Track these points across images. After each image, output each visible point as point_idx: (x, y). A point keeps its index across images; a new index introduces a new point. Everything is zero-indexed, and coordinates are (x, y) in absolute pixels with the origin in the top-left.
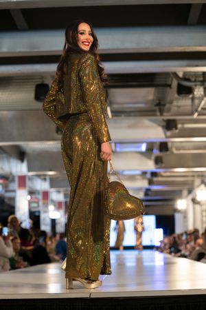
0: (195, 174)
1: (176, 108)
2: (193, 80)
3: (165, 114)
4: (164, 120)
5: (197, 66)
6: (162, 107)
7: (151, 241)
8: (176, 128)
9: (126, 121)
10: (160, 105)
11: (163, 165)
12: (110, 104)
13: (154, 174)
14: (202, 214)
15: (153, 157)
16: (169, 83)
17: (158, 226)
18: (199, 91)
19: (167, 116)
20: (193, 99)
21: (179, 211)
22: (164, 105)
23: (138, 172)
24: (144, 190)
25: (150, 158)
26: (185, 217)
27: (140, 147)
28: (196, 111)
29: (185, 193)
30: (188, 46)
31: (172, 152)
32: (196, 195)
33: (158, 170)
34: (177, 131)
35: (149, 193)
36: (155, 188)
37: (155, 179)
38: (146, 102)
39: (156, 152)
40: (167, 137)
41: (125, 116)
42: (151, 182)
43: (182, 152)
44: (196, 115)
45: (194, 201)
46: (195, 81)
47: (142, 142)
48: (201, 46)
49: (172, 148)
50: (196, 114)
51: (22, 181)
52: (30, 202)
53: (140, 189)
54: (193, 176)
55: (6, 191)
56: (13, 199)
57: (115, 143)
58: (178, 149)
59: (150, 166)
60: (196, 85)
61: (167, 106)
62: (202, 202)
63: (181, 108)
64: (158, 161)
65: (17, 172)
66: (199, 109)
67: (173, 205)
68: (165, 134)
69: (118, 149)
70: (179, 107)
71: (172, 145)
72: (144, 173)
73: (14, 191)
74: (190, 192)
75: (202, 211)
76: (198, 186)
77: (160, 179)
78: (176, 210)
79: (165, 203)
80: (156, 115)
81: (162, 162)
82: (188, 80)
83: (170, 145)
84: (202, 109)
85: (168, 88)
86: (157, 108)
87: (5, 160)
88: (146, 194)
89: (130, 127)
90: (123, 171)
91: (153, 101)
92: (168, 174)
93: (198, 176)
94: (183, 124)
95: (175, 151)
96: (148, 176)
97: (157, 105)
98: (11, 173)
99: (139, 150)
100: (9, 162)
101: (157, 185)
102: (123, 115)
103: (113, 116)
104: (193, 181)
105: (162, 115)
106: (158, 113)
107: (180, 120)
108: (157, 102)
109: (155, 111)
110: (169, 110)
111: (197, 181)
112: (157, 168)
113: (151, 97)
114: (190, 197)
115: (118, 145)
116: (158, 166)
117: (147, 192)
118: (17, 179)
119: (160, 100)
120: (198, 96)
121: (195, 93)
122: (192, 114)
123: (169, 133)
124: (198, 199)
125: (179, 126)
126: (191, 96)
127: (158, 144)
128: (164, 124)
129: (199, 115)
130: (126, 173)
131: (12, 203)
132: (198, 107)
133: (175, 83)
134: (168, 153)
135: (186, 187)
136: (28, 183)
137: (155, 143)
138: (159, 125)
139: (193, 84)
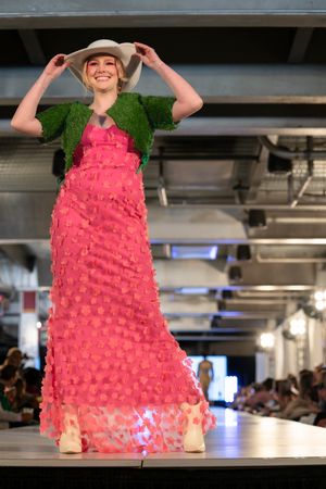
0: (289, 295)
1: (264, 193)
2: (292, 149)
3: (248, 202)
4: (245, 211)
5: (300, 127)
6: (244, 191)
7: (220, 394)
8: (264, 224)
9: (188, 212)
10: (241, 188)
11: (241, 280)
12: (166, 184)
13: (227, 294)
14: (297, 354)
15: (227, 268)
16: (256, 154)
17: (230, 372)
18: (299, 169)
19: (250, 205)
20: (290, 179)
21: (263, 351)
22: (248, 188)
23: (204, 291)
24: (211, 318)
25: (222, 270)
26: (272, 359)
27: (208, 252)
28: (296, 197)
29: (272, 323)
30: (288, 95)
31: (256, 261)
32: (289, 326)
33: (233, 288)
34: (265, 228)
35: (219, 322)
36: (227, 315)
37: (228, 301)
38: (220, 183)
39: (232, 260)
40: (249, 237)
41: (188, 203)
42: (221, 306)
43: (270, 261)
44: (294, 205)
45: (286, 335)
46: (297, 150)
47: (211, 245)
48: (308, 95)
49: (256, 255)
50: (295, 202)
51: (30, 299)
52: (40, 332)
53: (205, 316)
54: (285, 298)
55: (6, 315)
56: (16, 327)
57: (171, 245)
58: (263, 256)
59: (222, 281)
60: (297, 158)
61: (252, 189)
62: (298, 338)
63: (273, 193)
64: (234, 274)
65: (22, 286)
66: (300, 195)
67: (254, 342)
68: (247, 231)
69: (175, 255)
70: (268, 192)
71: (256, 250)
72: (213, 292)
73: (18, 315)
74: (279, 322)
75: (298, 350)
76: (293, 314)
77: (235, 301)
78: (257, 349)
79: (242, 338)
80: (234, 203)
81: (240, 275)
82: (286, 149)
83: (252, 249)
84: (304, 194)
85: (255, 162)
86: (236, 193)
87: (5, 267)
88: (214, 324)
89: (193, 221)
90: (181, 289)
91: (231, 180)
92: (248, 294)
93: (293, 298)
94: (274, 217)
95: (260, 260)
96: (219, 296)
97: (235, 188)
98: (14, 288)
99: (206, 256)
100: (11, 270)
101: (231, 310)
102: (184, 202)
103: (169, 203)
104: (285, 305)
105: (242, 203)
106: (237, 200)
107: (271, 211)
108: (236, 183)
109: (232, 197)
110: (254, 196)
111: (291, 306)
112: (231, 285)
113: (228, 175)
114: (280, 329)
115: (174, 248)
116: (233, 282)
117: (216, 321)
118: (21, 298)
119: (240, 181)
120: (298, 175)
121: (294, 171)
122: (289, 202)
123: (252, 231)
124: (293, 331)
125: (269, 220)
126: (289, 174)
127: (235, 247)
128: (246, 216)
129: (298, 204)
130: (185, 291)
131: (13, 333)
132: (299, 191)
133: (265, 153)
134: (250, 261)
135: (274, 315)
136: (39, 303)
137: (231, 245)
138: (238, 219)
139: (293, 155)
